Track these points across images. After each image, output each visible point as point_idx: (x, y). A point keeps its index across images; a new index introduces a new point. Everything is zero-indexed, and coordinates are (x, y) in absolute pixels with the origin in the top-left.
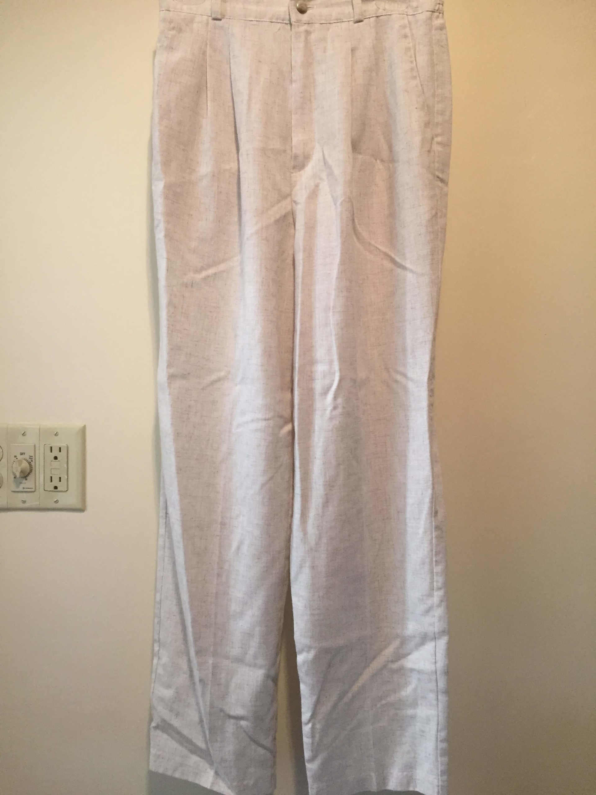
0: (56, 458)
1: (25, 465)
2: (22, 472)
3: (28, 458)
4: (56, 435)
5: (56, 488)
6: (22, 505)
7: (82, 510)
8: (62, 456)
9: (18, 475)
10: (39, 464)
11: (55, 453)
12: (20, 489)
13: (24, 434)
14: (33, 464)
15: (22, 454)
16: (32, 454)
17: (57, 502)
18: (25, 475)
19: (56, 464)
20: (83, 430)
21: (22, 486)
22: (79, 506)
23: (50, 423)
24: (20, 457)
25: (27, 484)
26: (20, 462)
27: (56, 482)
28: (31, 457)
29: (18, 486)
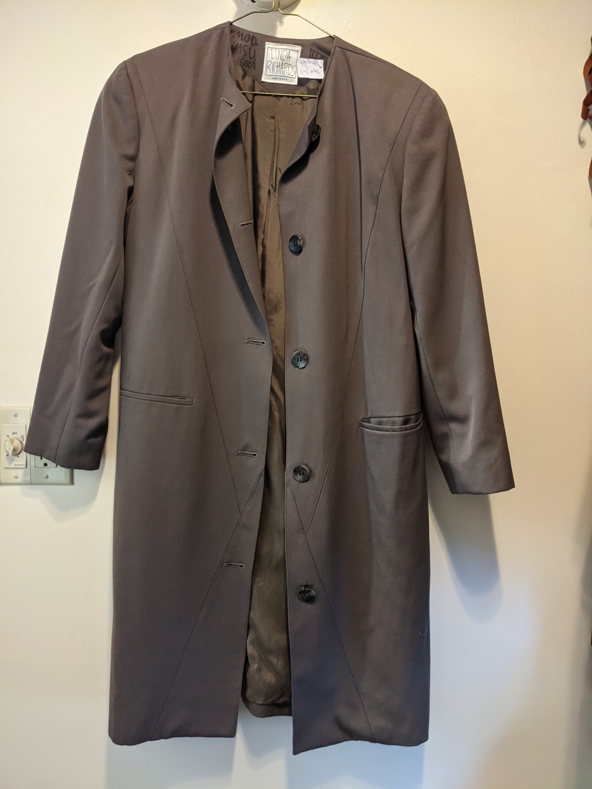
1: (16, 443)
2: (14, 450)
5: (46, 464)
6: (12, 480)
7: (70, 483)
9: (10, 453)
12: (13, 465)
13: (16, 416)
15: (14, 433)
16: (24, 434)
17: (47, 477)
18: (17, 453)
21: (14, 462)
22: (67, 481)
24: (12, 437)
25: (19, 461)
26: (12, 442)
28: (22, 437)
29: (10, 463)
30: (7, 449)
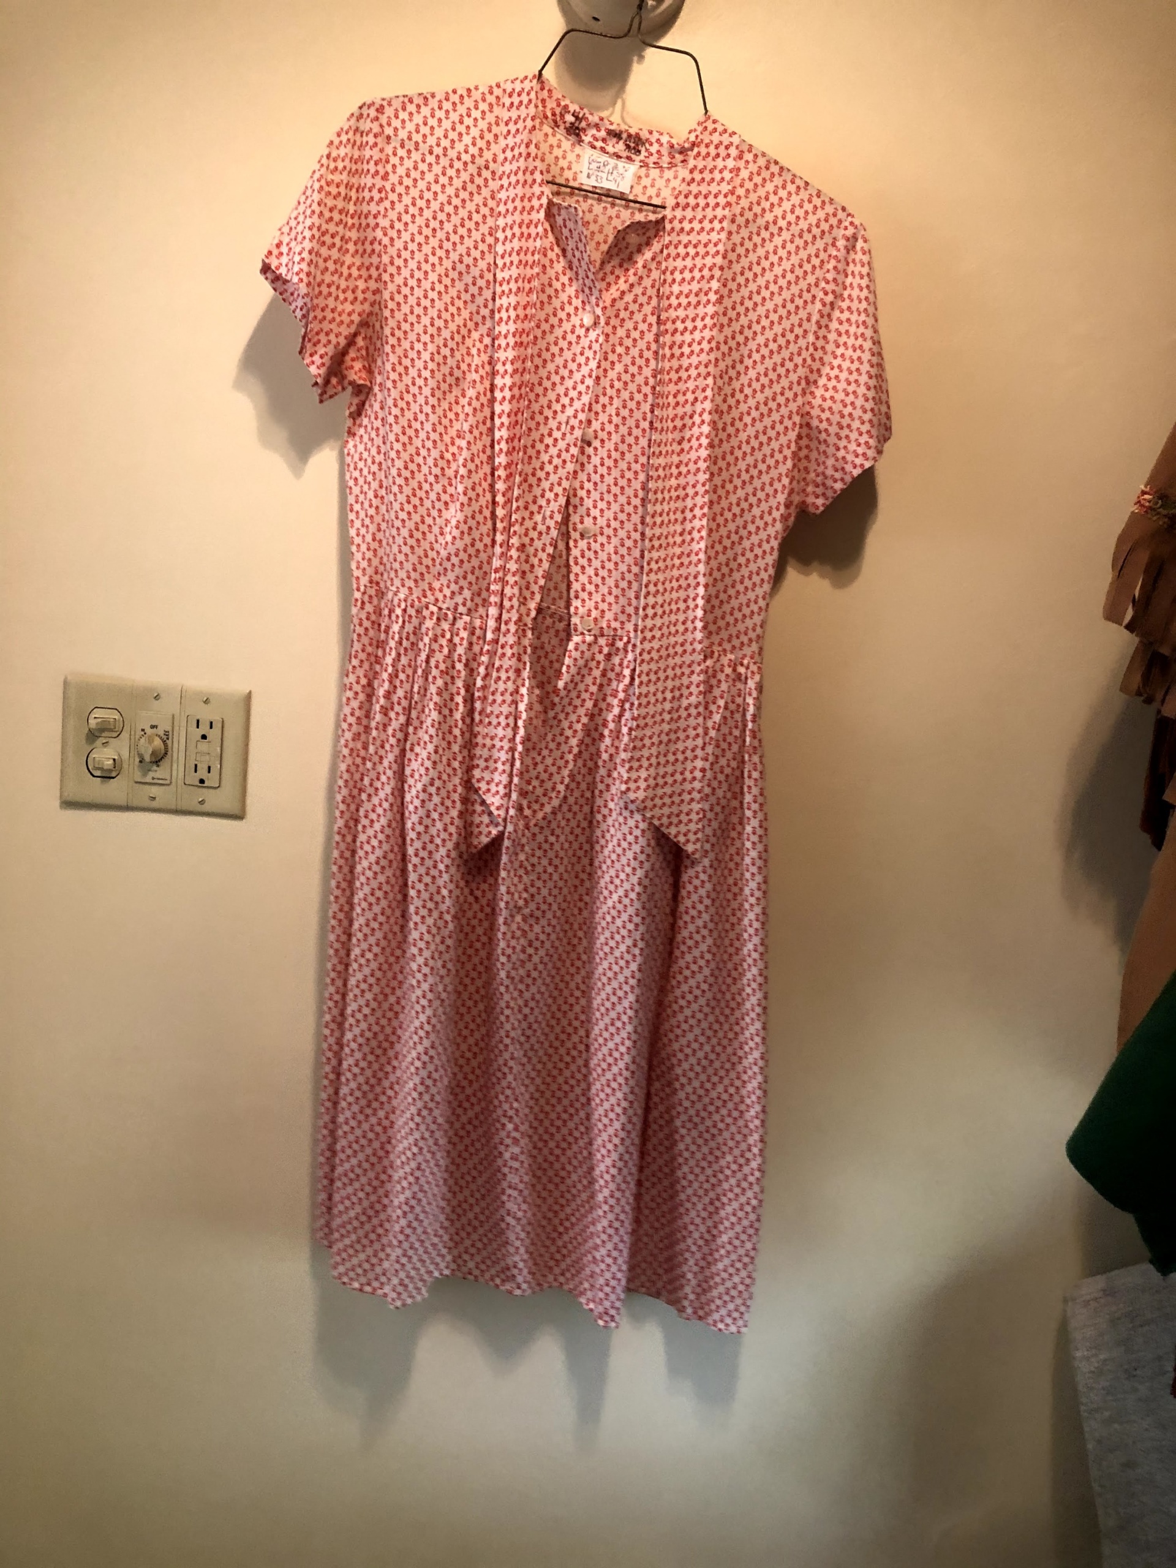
0: (204, 737)
1: (158, 742)
2: (153, 753)
3: (161, 733)
4: (206, 702)
5: (202, 781)
6: (148, 803)
7: (239, 816)
8: (214, 735)
9: (147, 758)
10: (178, 744)
11: (204, 729)
12: (148, 779)
13: (157, 698)
14: (169, 742)
15: (153, 727)
16: (169, 728)
17: (202, 802)
18: (158, 759)
19: (203, 746)
20: (249, 696)
21: (151, 774)
22: (237, 812)
23: (198, 681)
24: (149, 731)
25: (159, 773)
26: (150, 740)
27: (202, 773)
28: (166, 733)
29: (145, 775)
30: (142, 751)
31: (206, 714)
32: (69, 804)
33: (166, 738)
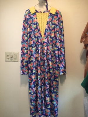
6: (11, 61)
10: (13, 56)
13: (12, 53)
17: (15, 61)
18: (12, 58)
20: (18, 53)
22: (18, 61)
23: (15, 52)
25: (12, 59)
31: (15, 54)
32: (6, 61)
33: (12, 56)
